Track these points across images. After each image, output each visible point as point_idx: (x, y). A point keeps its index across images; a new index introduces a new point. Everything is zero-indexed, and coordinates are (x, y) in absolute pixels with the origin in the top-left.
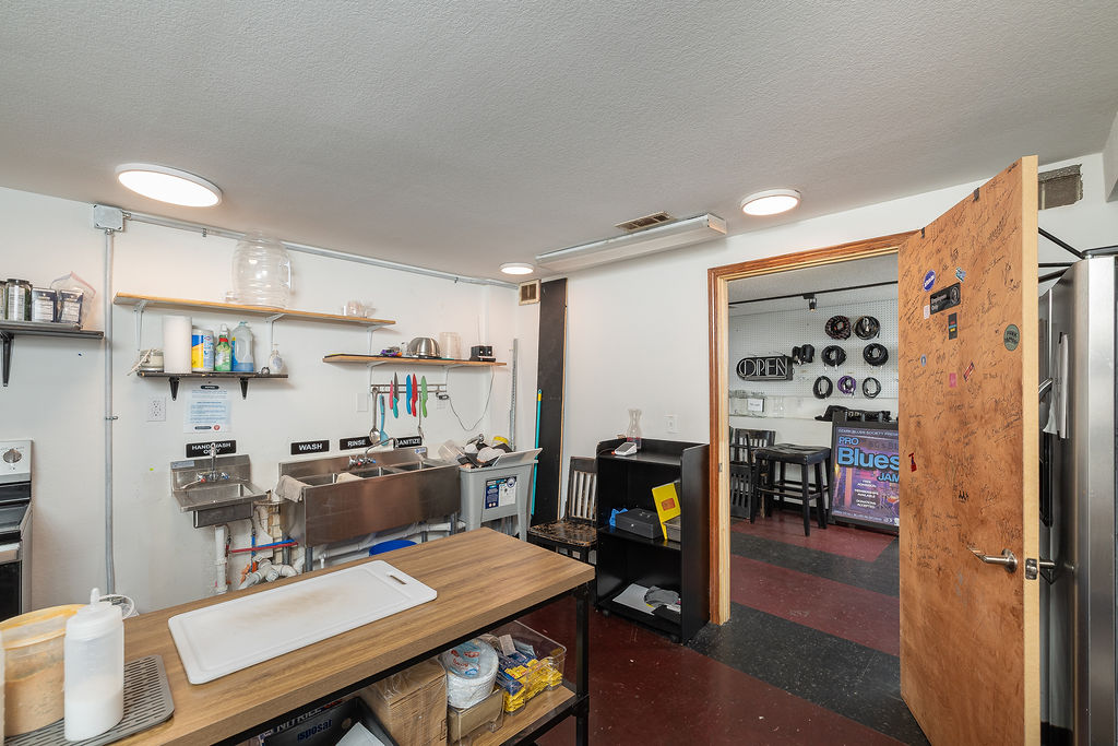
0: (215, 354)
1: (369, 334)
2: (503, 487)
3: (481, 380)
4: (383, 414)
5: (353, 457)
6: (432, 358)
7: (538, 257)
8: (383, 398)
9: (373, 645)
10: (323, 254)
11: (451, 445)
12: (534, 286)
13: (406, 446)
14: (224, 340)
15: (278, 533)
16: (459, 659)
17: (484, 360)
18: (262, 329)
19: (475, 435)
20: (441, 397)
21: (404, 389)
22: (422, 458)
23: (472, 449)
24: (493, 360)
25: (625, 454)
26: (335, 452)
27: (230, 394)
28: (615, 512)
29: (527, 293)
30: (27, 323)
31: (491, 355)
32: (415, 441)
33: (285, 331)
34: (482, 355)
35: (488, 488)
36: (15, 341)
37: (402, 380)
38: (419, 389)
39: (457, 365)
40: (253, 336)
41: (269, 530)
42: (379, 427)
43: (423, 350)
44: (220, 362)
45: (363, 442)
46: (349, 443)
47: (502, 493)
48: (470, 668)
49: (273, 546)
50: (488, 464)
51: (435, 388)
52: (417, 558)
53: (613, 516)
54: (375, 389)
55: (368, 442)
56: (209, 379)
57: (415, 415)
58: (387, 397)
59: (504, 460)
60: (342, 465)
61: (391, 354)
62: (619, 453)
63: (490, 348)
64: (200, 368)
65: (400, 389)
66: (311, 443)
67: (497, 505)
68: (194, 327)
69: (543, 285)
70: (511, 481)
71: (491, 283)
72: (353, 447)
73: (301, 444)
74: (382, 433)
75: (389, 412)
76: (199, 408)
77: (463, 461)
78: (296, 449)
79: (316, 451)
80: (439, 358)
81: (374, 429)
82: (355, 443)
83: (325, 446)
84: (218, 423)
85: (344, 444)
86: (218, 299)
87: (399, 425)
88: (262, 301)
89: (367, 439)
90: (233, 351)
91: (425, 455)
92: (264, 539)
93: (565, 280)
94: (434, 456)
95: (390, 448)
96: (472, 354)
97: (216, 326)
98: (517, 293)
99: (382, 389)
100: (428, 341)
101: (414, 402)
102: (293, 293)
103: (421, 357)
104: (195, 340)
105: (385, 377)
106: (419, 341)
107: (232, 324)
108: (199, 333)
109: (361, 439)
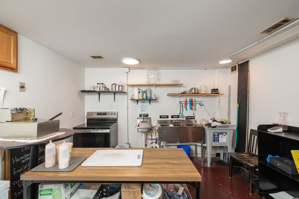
0: (143, 95)
1: (178, 88)
2: (220, 136)
3: (216, 99)
4: (183, 109)
5: (175, 120)
6: (197, 93)
7: (231, 55)
8: (182, 105)
9: (113, 173)
10: (166, 69)
11: (204, 120)
12: (236, 66)
13: (189, 119)
14: (145, 92)
15: (157, 136)
16: (150, 188)
17: (215, 93)
18: (153, 89)
19: (212, 118)
20: (201, 105)
21: (189, 102)
22: (194, 123)
23: (210, 121)
24: (219, 93)
25: (273, 131)
26: (170, 118)
27: (147, 104)
28: (269, 156)
29: (233, 69)
30: (115, 91)
31: (218, 91)
32: (193, 118)
33: (158, 89)
34: (215, 91)
35: (214, 135)
36: (116, 94)
37: (188, 100)
38: (194, 102)
39: (206, 95)
40: (151, 90)
41: (155, 136)
42: (181, 113)
43: (193, 91)
44: (144, 97)
45: (177, 117)
46: (174, 117)
47: (220, 138)
48: (152, 192)
49: (156, 140)
50: (215, 127)
51: (199, 102)
52: (152, 152)
53: (268, 157)
54: (180, 102)
55: (178, 117)
56: (143, 100)
57: (192, 110)
58: (184, 105)
59: (220, 127)
60: (172, 122)
61: (184, 93)
62: (270, 131)
63: (217, 89)
64: (140, 98)
65: (188, 102)
66: (164, 116)
67: (218, 141)
68: (139, 89)
69: (239, 65)
70: (224, 134)
71: (218, 68)
72: (174, 118)
73: (162, 116)
74: (182, 115)
75: (184, 109)
76: (142, 106)
77: (206, 125)
78: (161, 117)
79: (165, 118)
80: (199, 93)
81: (180, 113)
82: (175, 117)
83: (168, 117)
84: (145, 110)
85: (172, 117)
86: (144, 83)
87: (188, 113)
88: (152, 82)
89: (178, 116)
90: (147, 94)
91: (196, 122)
92: (154, 137)
93: (248, 61)
94: (198, 123)
95: (184, 119)
96: (212, 91)
97: (144, 89)
98: (230, 70)
99: (182, 103)
100: (195, 89)
101: (192, 106)
102: (159, 80)
103: (192, 93)
104: (139, 92)
105: (183, 99)
106: (192, 89)
107: (147, 88)
108: (140, 91)
109: (177, 116)
